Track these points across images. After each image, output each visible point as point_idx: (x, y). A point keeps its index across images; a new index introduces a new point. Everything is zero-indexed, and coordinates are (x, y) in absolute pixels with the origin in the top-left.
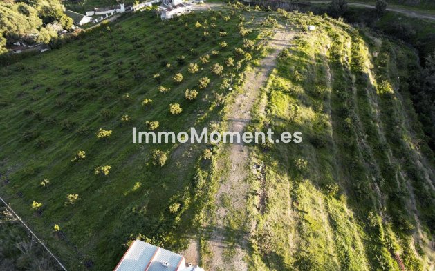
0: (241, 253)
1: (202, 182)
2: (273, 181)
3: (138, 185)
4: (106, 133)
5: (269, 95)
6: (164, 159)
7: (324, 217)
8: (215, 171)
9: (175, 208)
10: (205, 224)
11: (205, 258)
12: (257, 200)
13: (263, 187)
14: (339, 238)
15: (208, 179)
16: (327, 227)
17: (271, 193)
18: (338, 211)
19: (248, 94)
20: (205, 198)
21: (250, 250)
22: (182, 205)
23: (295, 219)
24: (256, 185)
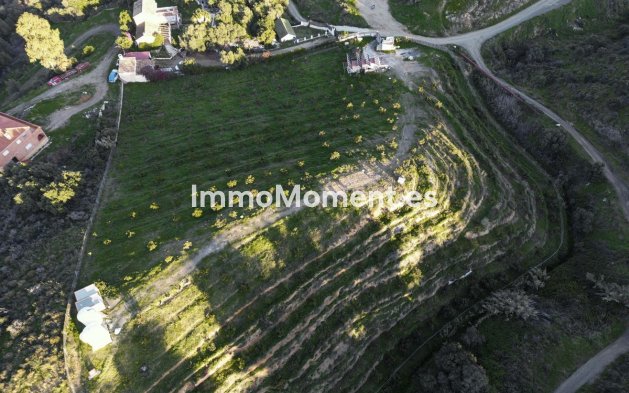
0: (129, 316)
1: (153, 273)
2: (184, 296)
3: (133, 253)
4: (155, 207)
5: (258, 236)
6: (153, 247)
7: (189, 329)
8: (164, 271)
9: (130, 278)
10: (132, 294)
11: (116, 309)
12: (166, 299)
13: (177, 295)
14: (183, 343)
15: (157, 273)
16: (183, 334)
17: (175, 301)
18: (202, 330)
19: (245, 228)
20: (144, 282)
21: (134, 317)
22: (134, 278)
23: (172, 319)
24: (172, 293)
